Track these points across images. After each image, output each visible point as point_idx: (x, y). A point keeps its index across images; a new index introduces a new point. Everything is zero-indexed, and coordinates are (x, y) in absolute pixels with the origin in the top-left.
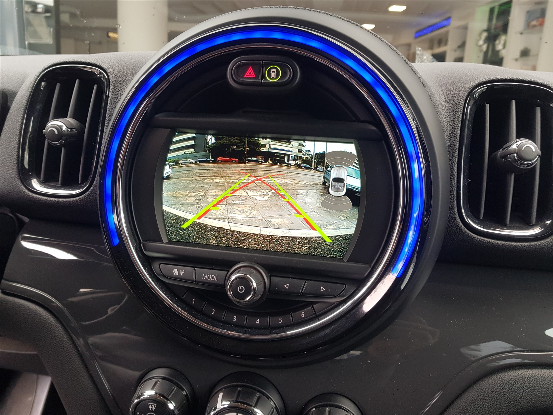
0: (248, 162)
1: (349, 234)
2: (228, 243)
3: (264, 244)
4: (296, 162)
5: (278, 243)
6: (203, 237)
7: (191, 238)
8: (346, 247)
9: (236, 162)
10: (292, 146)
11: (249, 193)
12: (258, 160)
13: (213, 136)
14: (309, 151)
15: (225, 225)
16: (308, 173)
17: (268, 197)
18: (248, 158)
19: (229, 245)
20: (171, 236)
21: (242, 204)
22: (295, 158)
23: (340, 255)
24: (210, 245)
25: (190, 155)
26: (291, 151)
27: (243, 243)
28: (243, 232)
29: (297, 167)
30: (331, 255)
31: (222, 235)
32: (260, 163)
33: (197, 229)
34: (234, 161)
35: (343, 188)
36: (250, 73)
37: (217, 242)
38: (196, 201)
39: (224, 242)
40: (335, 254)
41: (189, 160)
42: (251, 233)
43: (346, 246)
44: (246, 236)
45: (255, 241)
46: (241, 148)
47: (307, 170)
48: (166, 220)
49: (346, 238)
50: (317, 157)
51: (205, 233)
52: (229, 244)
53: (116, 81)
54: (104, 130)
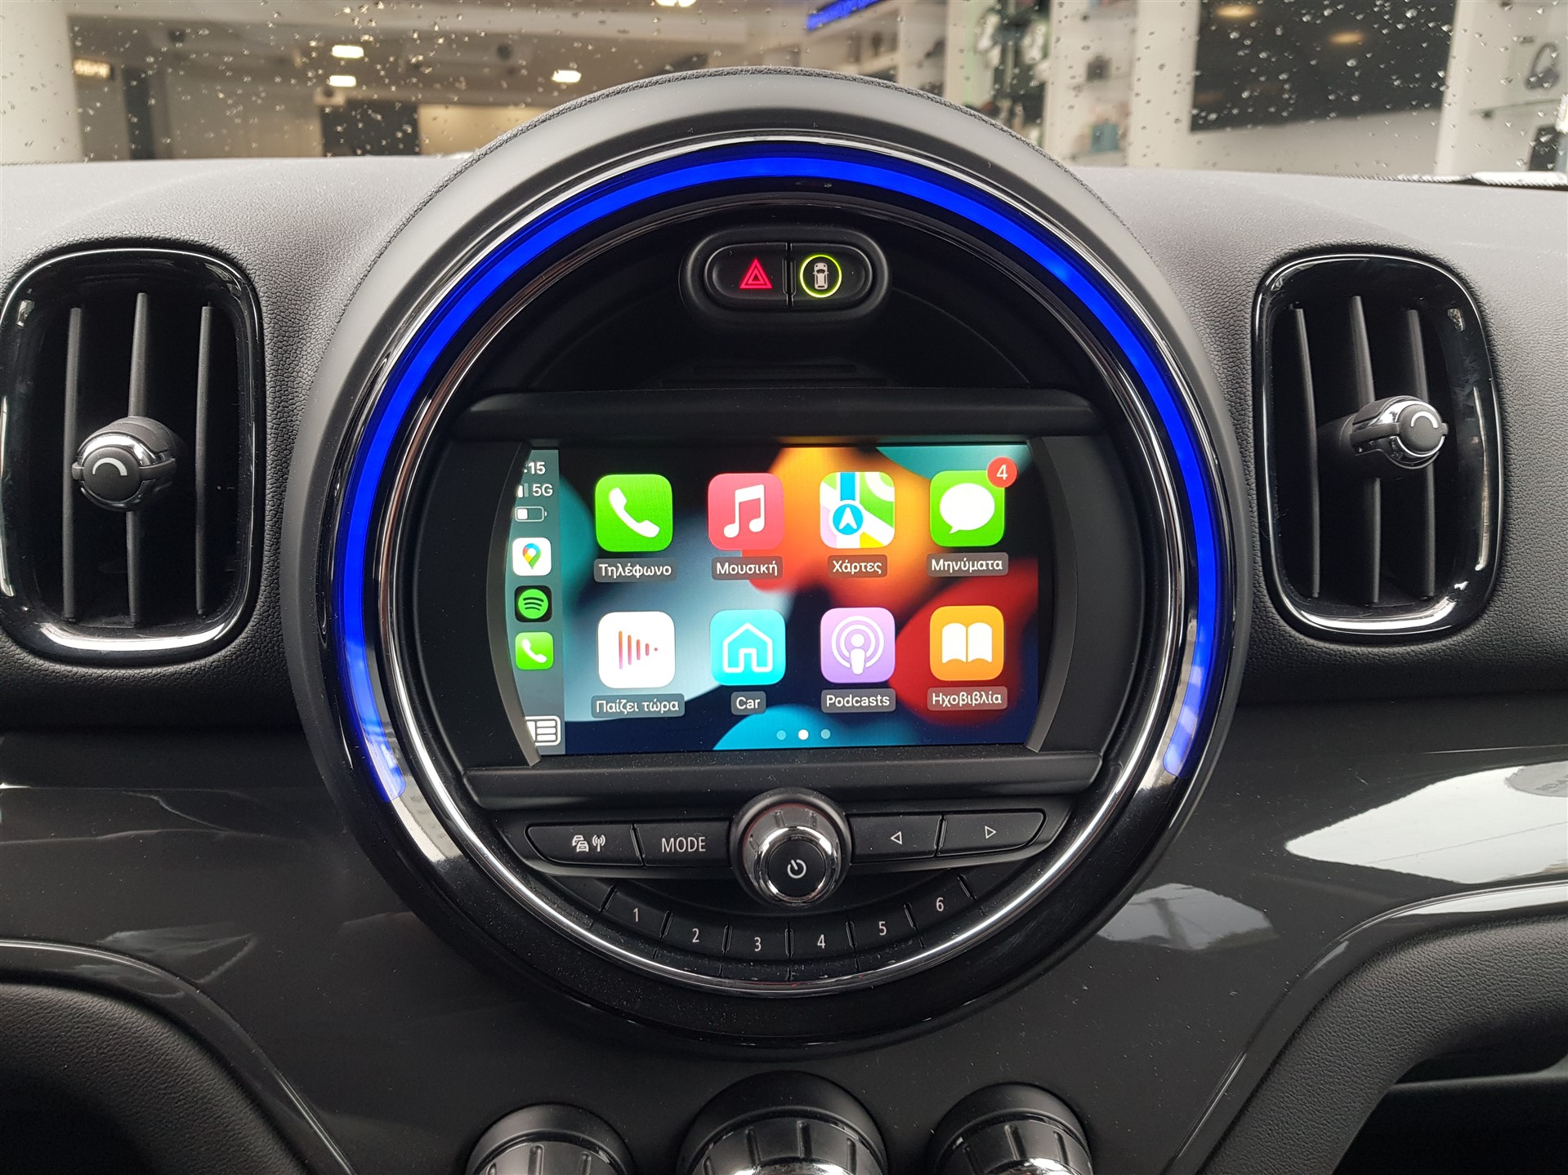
36: (756, 278)
53: (278, 294)
54: (266, 448)
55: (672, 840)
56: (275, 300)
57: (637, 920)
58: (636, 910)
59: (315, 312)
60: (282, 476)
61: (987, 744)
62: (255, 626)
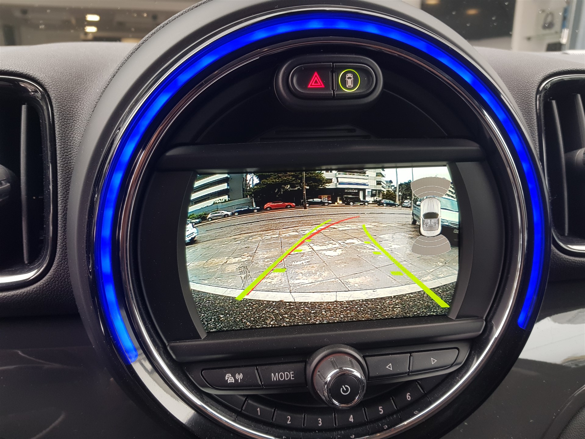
0: (309, 206)
1: (450, 283)
2: (293, 320)
3: (344, 314)
4: (375, 198)
5: (362, 308)
6: (256, 319)
7: (239, 323)
8: (448, 300)
9: (291, 207)
10: (367, 178)
11: (316, 248)
12: (323, 201)
13: (255, 175)
14: (391, 182)
15: (287, 297)
16: (392, 211)
17: (342, 250)
18: (309, 200)
19: (295, 323)
20: (207, 325)
21: (307, 264)
22: (373, 193)
23: (441, 311)
24: (267, 328)
25: (222, 205)
26: (367, 184)
27: (315, 317)
28: (313, 302)
29: (377, 205)
30: (430, 313)
31: (283, 312)
32: (327, 205)
33: (245, 308)
34: (289, 207)
35: (437, 225)
36: (316, 82)
37: (277, 322)
38: (240, 269)
39: (287, 320)
40: (436, 312)
41: (222, 213)
42: (323, 302)
43: (448, 298)
44: (317, 307)
45: (330, 312)
46: (298, 186)
47: (391, 208)
48: (197, 303)
49: (447, 288)
50: (401, 188)
51: (259, 312)
52: (294, 322)
53: (61, 98)
54: (57, 177)
55: (277, 374)
56: (59, 101)
57: (259, 414)
58: (259, 409)
59: (81, 107)
60: (66, 191)
61: (429, 316)
62: (55, 269)
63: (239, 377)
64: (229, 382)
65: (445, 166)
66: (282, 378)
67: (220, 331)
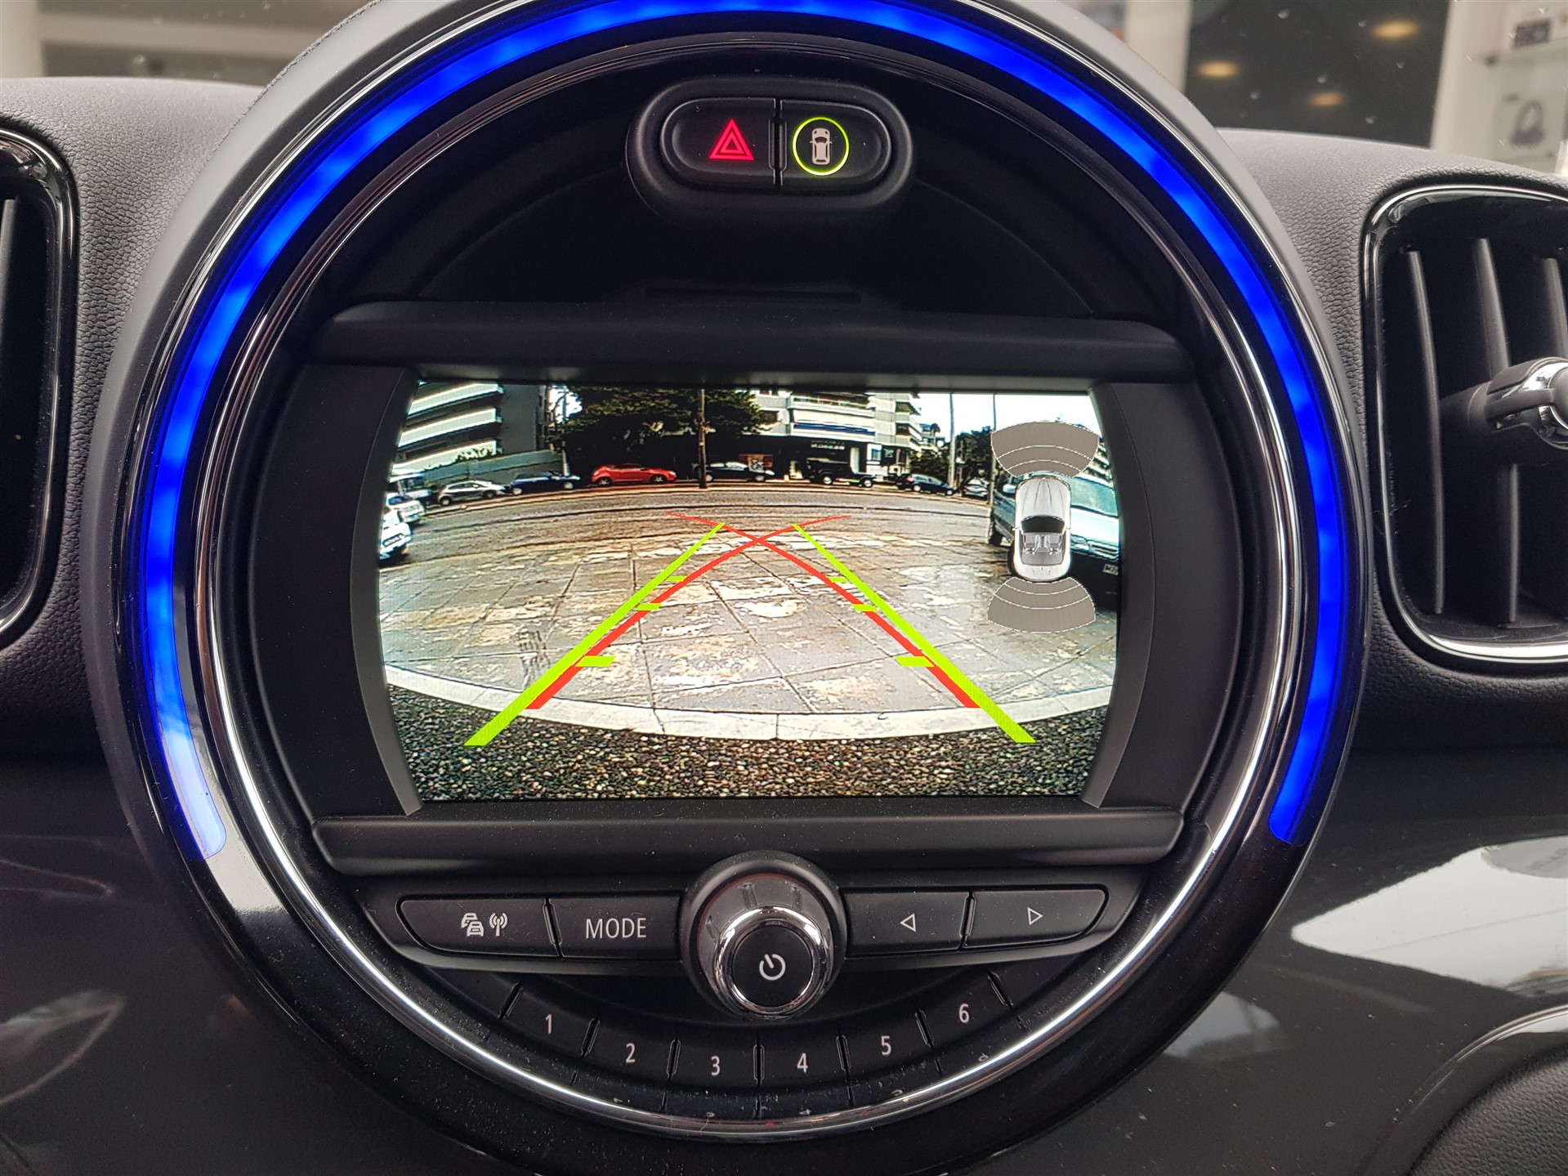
0: (712, 481)
1: (1092, 710)
2: (659, 785)
3: (796, 775)
4: (892, 468)
5: (846, 764)
6: (557, 774)
7: (510, 784)
8: (1084, 754)
9: (665, 481)
10: (870, 413)
11: (727, 593)
12: (751, 470)
13: (571, 390)
14: (935, 428)
15: (643, 721)
16: (937, 506)
17: (798, 604)
18: (713, 465)
19: (662, 793)
20: (426, 782)
21: (702, 634)
22: (887, 454)
23: (1065, 785)
24: (586, 799)
25: (480, 466)
26: (870, 430)
27: (716, 778)
28: (714, 739)
29: (895, 487)
30: (1035, 786)
31: (631, 759)
32: (761, 482)
33: (530, 744)
34: (659, 479)
35: (1059, 551)
36: (732, 146)
37: (613, 786)
38: (520, 639)
39: (642, 783)
40: (1049, 784)
41: (480, 486)
42: (741, 740)
43: (1084, 751)
44: (723, 752)
45: (760, 769)
46: (684, 427)
47: (933, 497)
48: (401, 723)
49: (1083, 722)
50: (962, 446)
51: (566, 757)
52: (661, 789)
53: (103, 183)
54: (73, 381)
55: (601, 921)
56: (99, 191)
57: (550, 1031)
58: (549, 1017)
61: (1031, 796)
62: (48, 617)
63: (499, 922)
64: (469, 934)
65: (1084, 393)
66: (612, 932)
67: (460, 800)
